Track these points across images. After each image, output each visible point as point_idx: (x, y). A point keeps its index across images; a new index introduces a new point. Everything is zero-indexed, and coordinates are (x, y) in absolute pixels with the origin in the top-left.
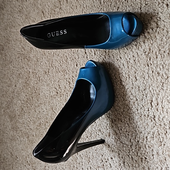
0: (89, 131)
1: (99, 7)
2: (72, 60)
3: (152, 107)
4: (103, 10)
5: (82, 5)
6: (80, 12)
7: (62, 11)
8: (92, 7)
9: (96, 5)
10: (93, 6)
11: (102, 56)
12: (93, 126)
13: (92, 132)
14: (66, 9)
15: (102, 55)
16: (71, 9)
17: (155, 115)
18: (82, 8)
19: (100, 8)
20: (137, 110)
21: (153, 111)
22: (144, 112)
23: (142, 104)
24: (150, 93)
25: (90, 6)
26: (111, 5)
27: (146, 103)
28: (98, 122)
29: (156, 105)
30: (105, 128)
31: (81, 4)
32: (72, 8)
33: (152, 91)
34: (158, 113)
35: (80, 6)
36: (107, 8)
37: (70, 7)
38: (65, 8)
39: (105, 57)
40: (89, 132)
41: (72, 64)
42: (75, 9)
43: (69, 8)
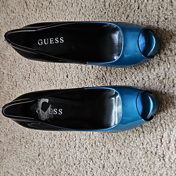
0: (77, 157)
1: (102, 10)
2: (61, 69)
3: (162, 144)
4: (108, 14)
5: (80, 3)
6: (76, 12)
7: (53, 7)
8: (93, 8)
9: (98, 7)
10: (95, 7)
12: (84, 152)
13: (81, 159)
14: (58, 4)
15: (102, 70)
16: (65, 6)
17: (165, 154)
18: (79, 7)
19: (104, 12)
20: (142, 145)
21: (163, 149)
22: (151, 148)
23: (149, 138)
24: (161, 127)
25: (90, 7)
26: (118, 10)
27: (155, 138)
28: (90, 149)
29: (168, 143)
30: (99, 158)
31: (78, 2)
32: (66, 5)
33: (164, 125)
34: (170, 153)
35: (77, 4)
36: (113, 13)
37: (63, 3)
38: (57, 3)
39: (106, 73)
41: (61, 74)
42: (71, 7)
43: (62, 4)
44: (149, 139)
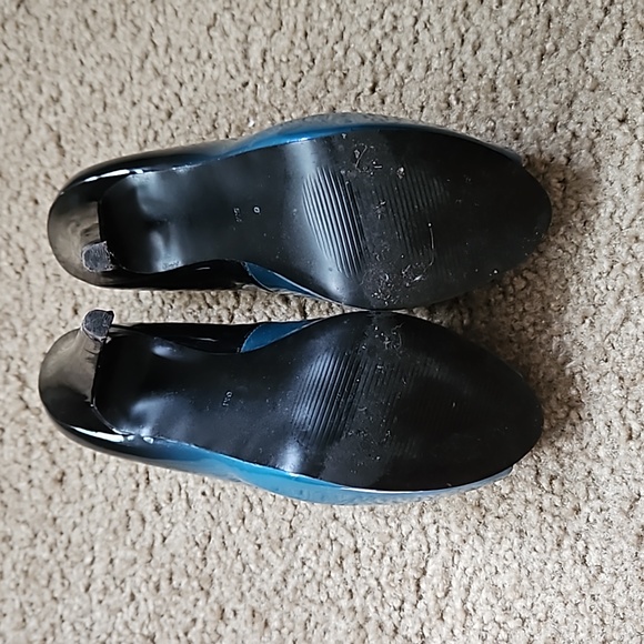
0: (96, 628)
1: (233, 72)
2: (52, 278)
3: (421, 598)
4: (255, 92)
5: (147, 29)
6: (128, 60)
7: (31, 22)
8: (199, 57)
9: (218, 57)
10: (205, 55)
11: (215, 307)
12: (121, 610)
14: (54, 17)
15: (218, 304)
16: (82, 27)
17: (427, 634)
18: (142, 44)
19: (241, 80)
20: (347, 596)
21: (423, 616)
22: (380, 609)
23: (377, 574)
24: (421, 537)
25: (186, 50)
26: (296, 84)
27: (398, 576)
28: (150, 602)
29: (440, 595)
30: (181, 635)
31: (138, 22)
32: (87, 26)
33: (432, 530)
34: (445, 631)
35: (135, 30)
36: (275, 90)
37: (77, 14)
38: (50, 12)
39: (233, 317)
40: (94, 635)
41: (50, 299)
42: (107, 34)
43: (71, 20)
44: (377, 579)
